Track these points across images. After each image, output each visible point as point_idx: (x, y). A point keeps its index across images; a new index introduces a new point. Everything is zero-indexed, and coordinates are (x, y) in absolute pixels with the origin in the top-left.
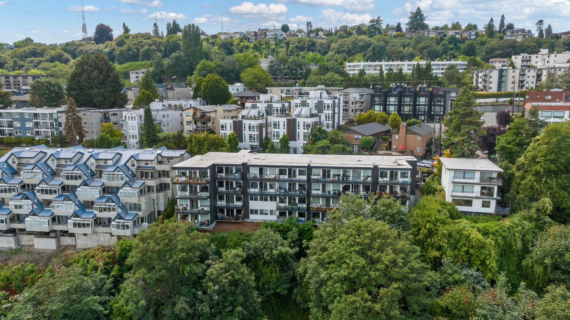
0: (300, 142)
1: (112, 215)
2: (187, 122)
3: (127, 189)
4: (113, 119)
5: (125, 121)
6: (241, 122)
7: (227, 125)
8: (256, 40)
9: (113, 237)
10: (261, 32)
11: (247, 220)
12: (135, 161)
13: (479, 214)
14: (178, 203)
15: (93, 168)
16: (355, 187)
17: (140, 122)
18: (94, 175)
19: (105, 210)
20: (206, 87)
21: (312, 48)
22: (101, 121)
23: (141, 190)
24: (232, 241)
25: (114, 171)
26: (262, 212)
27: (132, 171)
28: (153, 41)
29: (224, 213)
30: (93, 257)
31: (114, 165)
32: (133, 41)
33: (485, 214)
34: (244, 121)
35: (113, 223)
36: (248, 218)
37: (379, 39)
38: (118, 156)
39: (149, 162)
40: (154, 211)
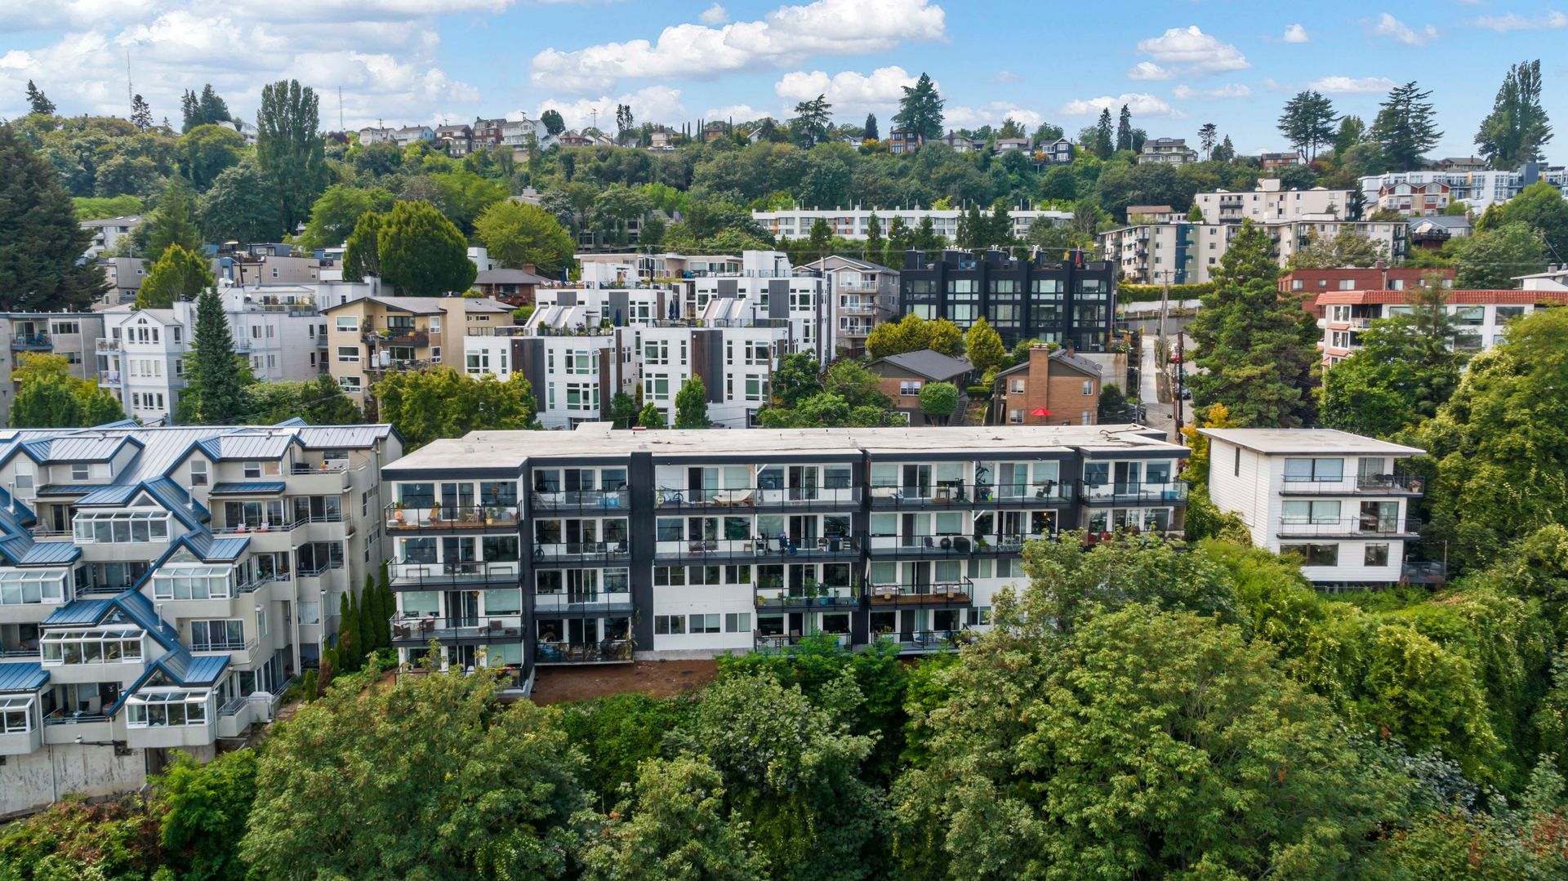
0: (738, 403)
1: (127, 669)
2: (342, 350)
3: (185, 568)
4: (61, 344)
5: (114, 346)
6: (537, 346)
7: (490, 355)
8: (470, 150)
9: (126, 759)
10: (483, 126)
11: (646, 656)
12: (209, 464)
13: (1359, 585)
14: (399, 607)
15: (29, 498)
16: (1009, 522)
17: (177, 349)
18: (33, 523)
19: (93, 651)
20: (397, 241)
21: (643, 174)
22: (14, 351)
23: (239, 570)
24: (617, 731)
25: (126, 503)
26: (699, 625)
27: (196, 503)
28: (142, 141)
29: (560, 636)
30: (49, 848)
31: (119, 481)
32: (70, 138)
33: (1376, 586)
34: (549, 342)
35: (132, 700)
36: (649, 646)
37: (831, 154)
38: (131, 450)
39: (262, 467)
40: (289, 647)
